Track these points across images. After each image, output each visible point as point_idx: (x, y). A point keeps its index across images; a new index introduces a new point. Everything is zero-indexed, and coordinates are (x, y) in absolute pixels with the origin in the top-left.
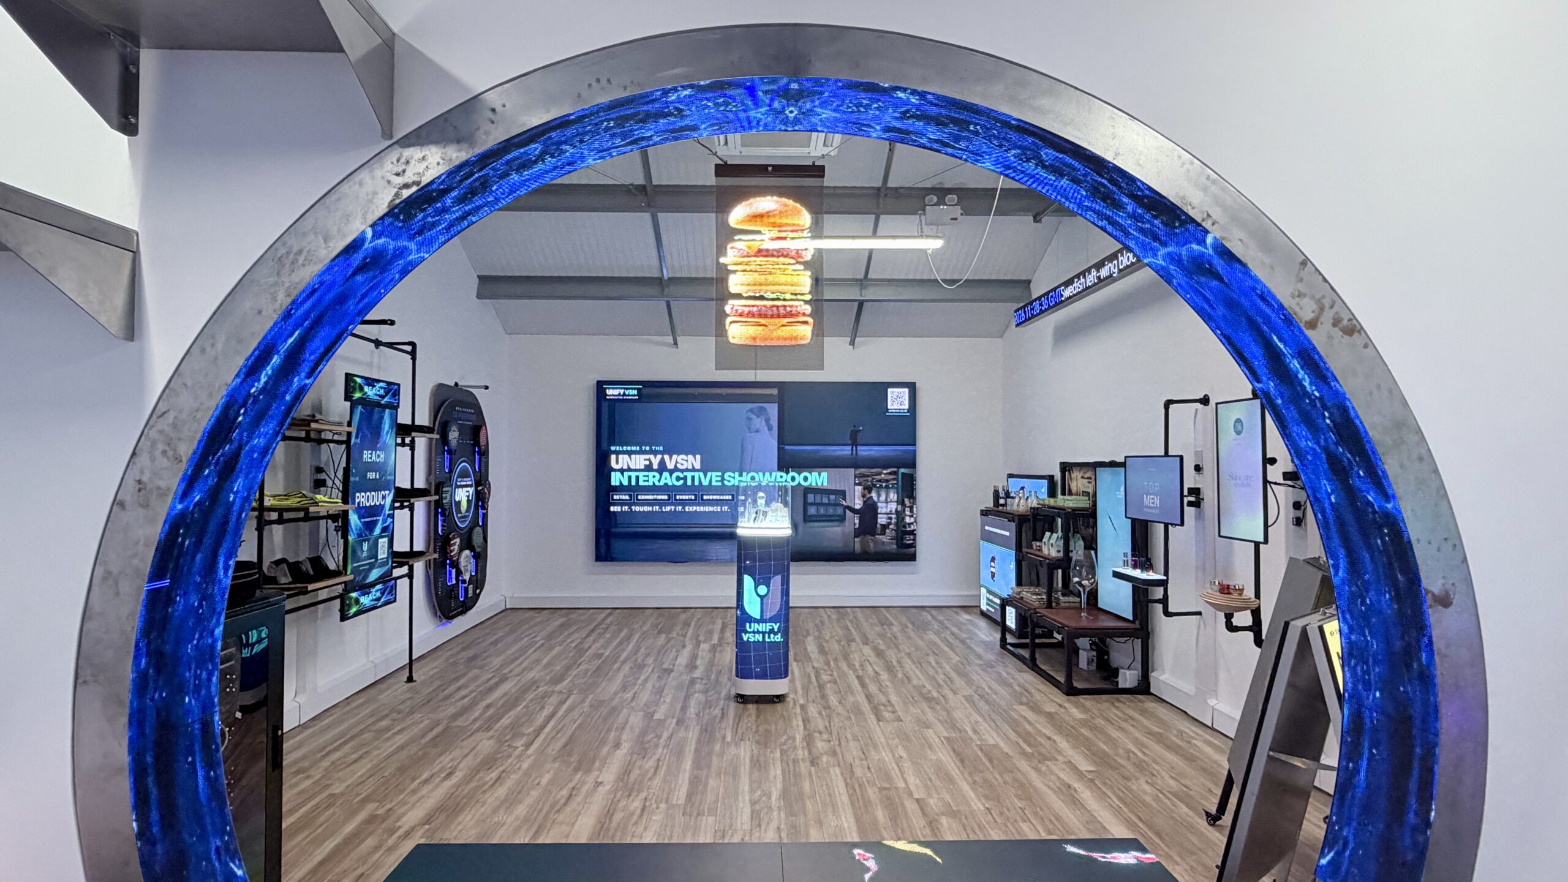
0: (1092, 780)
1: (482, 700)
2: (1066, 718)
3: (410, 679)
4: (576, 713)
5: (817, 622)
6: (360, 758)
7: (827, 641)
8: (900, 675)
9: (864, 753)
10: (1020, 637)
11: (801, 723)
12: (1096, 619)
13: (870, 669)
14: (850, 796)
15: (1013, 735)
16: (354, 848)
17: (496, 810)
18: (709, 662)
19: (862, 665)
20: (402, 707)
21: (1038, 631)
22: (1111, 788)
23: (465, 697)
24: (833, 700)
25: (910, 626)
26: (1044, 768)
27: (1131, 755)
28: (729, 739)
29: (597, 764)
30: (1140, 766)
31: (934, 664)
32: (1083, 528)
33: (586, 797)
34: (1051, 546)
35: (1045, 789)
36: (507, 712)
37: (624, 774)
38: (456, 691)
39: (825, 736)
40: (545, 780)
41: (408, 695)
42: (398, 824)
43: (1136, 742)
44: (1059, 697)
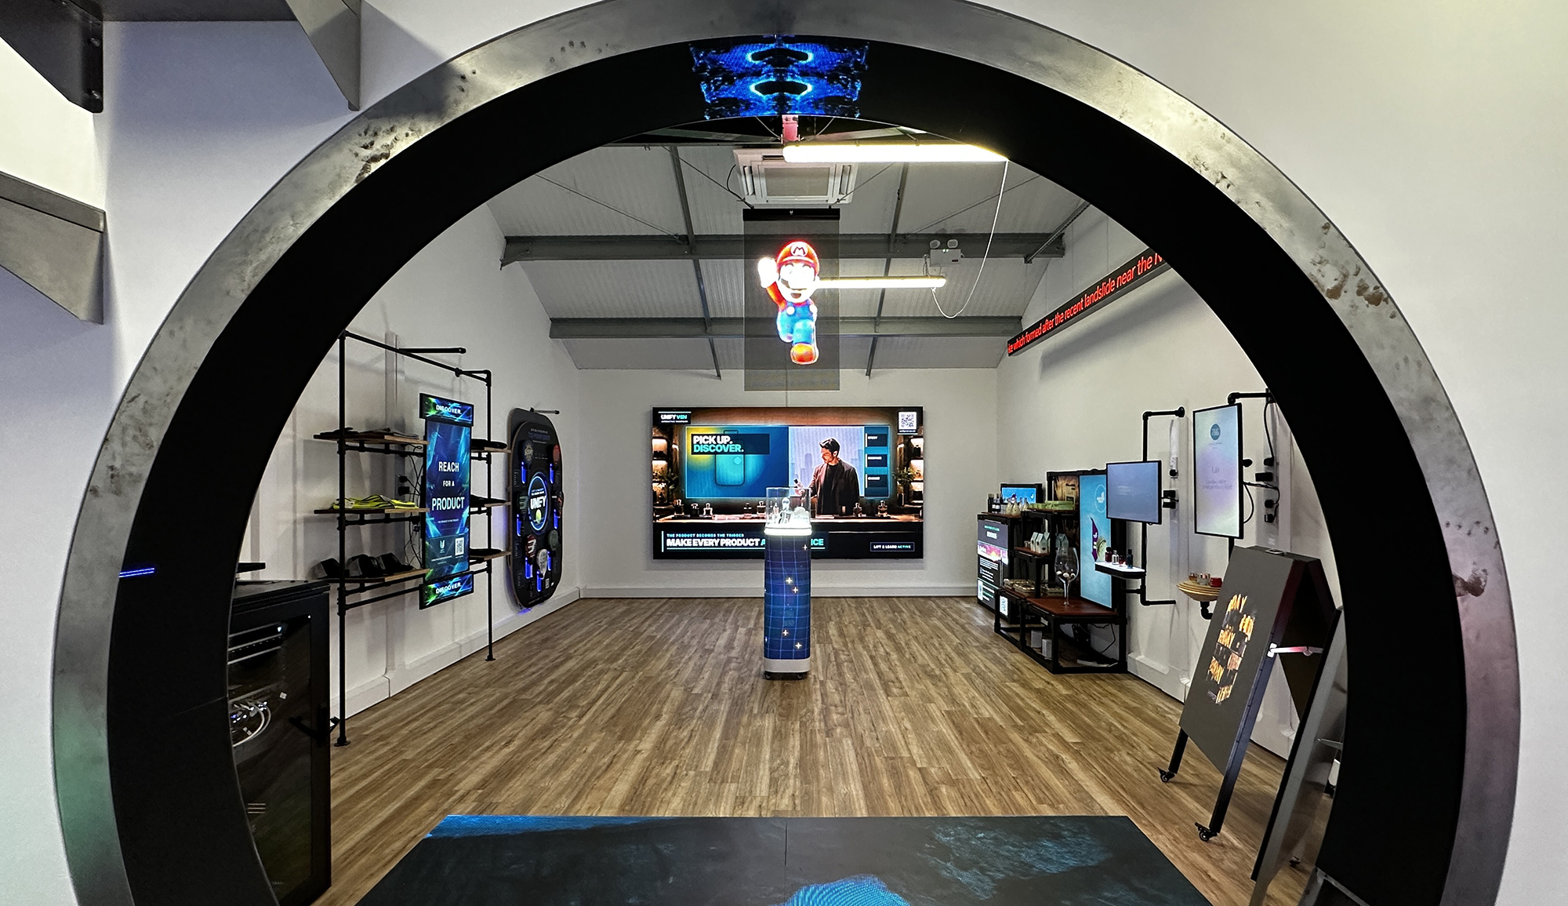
0: (1077, 752)
1: (547, 676)
2: (1054, 694)
3: (490, 658)
4: (626, 687)
5: (839, 609)
6: (436, 726)
7: (846, 626)
8: (907, 656)
9: (874, 726)
10: (1010, 623)
11: (819, 698)
12: (1079, 608)
13: (882, 650)
14: (860, 765)
15: (1005, 709)
16: (413, 811)
17: (543, 777)
18: (745, 643)
19: (875, 646)
20: (479, 682)
21: (1028, 617)
22: (1096, 759)
23: (534, 673)
24: (849, 677)
25: (917, 613)
26: (1034, 740)
27: (1113, 728)
28: (755, 711)
29: (638, 734)
30: (1120, 738)
31: (937, 645)
32: (1067, 528)
33: (625, 764)
34: (1038, 543)
35: (1035, 759)
36: (566, 687)
37: (661, 742)
38: (527, 668)
39: (840, 710)
40: (590, 749)
41: (486, 671)
42: (456, 788)
43: (1115, 715)
44: (1046, 675)
